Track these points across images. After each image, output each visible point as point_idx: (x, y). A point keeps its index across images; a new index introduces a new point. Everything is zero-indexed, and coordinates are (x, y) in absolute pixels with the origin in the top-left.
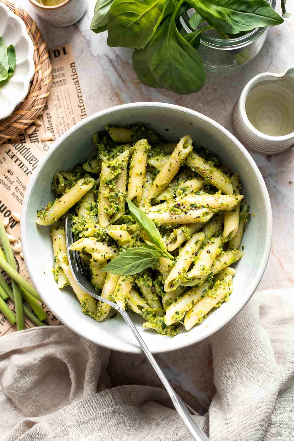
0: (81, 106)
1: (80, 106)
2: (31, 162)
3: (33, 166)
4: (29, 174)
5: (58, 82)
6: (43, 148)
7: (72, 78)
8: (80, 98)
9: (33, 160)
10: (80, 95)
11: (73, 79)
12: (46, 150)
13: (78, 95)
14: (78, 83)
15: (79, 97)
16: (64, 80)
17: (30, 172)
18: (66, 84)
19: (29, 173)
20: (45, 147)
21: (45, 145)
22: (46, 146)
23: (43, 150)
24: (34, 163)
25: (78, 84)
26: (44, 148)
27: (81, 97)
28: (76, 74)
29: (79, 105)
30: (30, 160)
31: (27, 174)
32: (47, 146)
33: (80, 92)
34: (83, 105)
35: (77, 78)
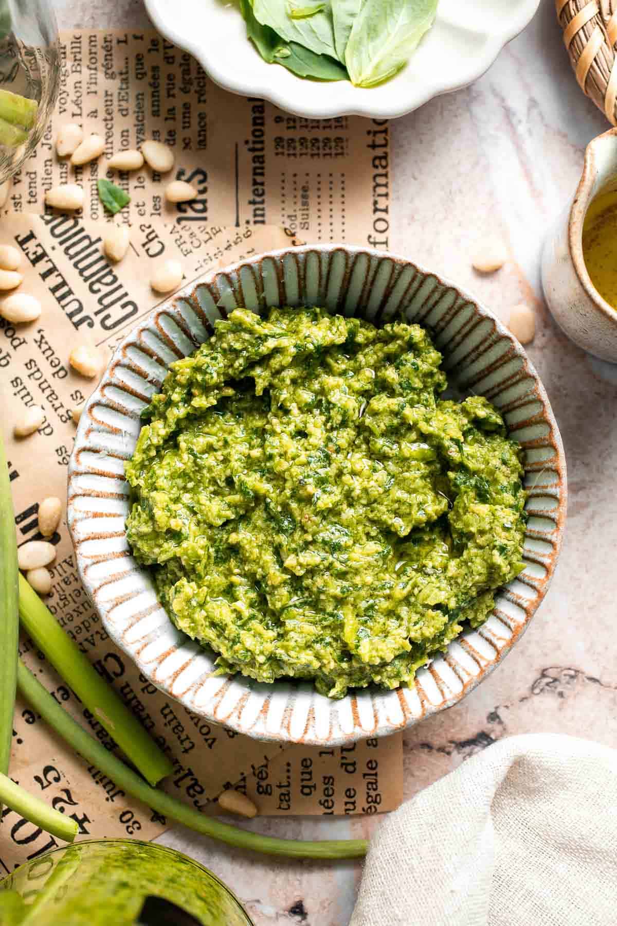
0: (377, 240)
1: (372, 240)
2: (96, 287)
3: (100, 301)
4: (84, 326)
5: (317, 140)
6: (144, 245)
7: (369, 139)
8: (380, 215)
9: (104, 281)
10: (381, 206)
11: (369, 146)
12: (151, 252)
13: (375, 203)
14: (384, 163)
15: (376, 210)
16: (339, 140)
17: (87, 317)
18: (342, 154)
19: (81, 321)
20: (151, 241)
21: (150, 237)
22: (153, 239)
23: (142, 251)
24: (105, 290)
25: (384, 167)
26: (146, 247)
27: (386, 211)
28: (385, 131)
29: (370, 237)
30: (94, 279)
31: (76, 325)
32: (156, 240)
33: (386, 195)
34: (384, 240)
35: (385, 145)
